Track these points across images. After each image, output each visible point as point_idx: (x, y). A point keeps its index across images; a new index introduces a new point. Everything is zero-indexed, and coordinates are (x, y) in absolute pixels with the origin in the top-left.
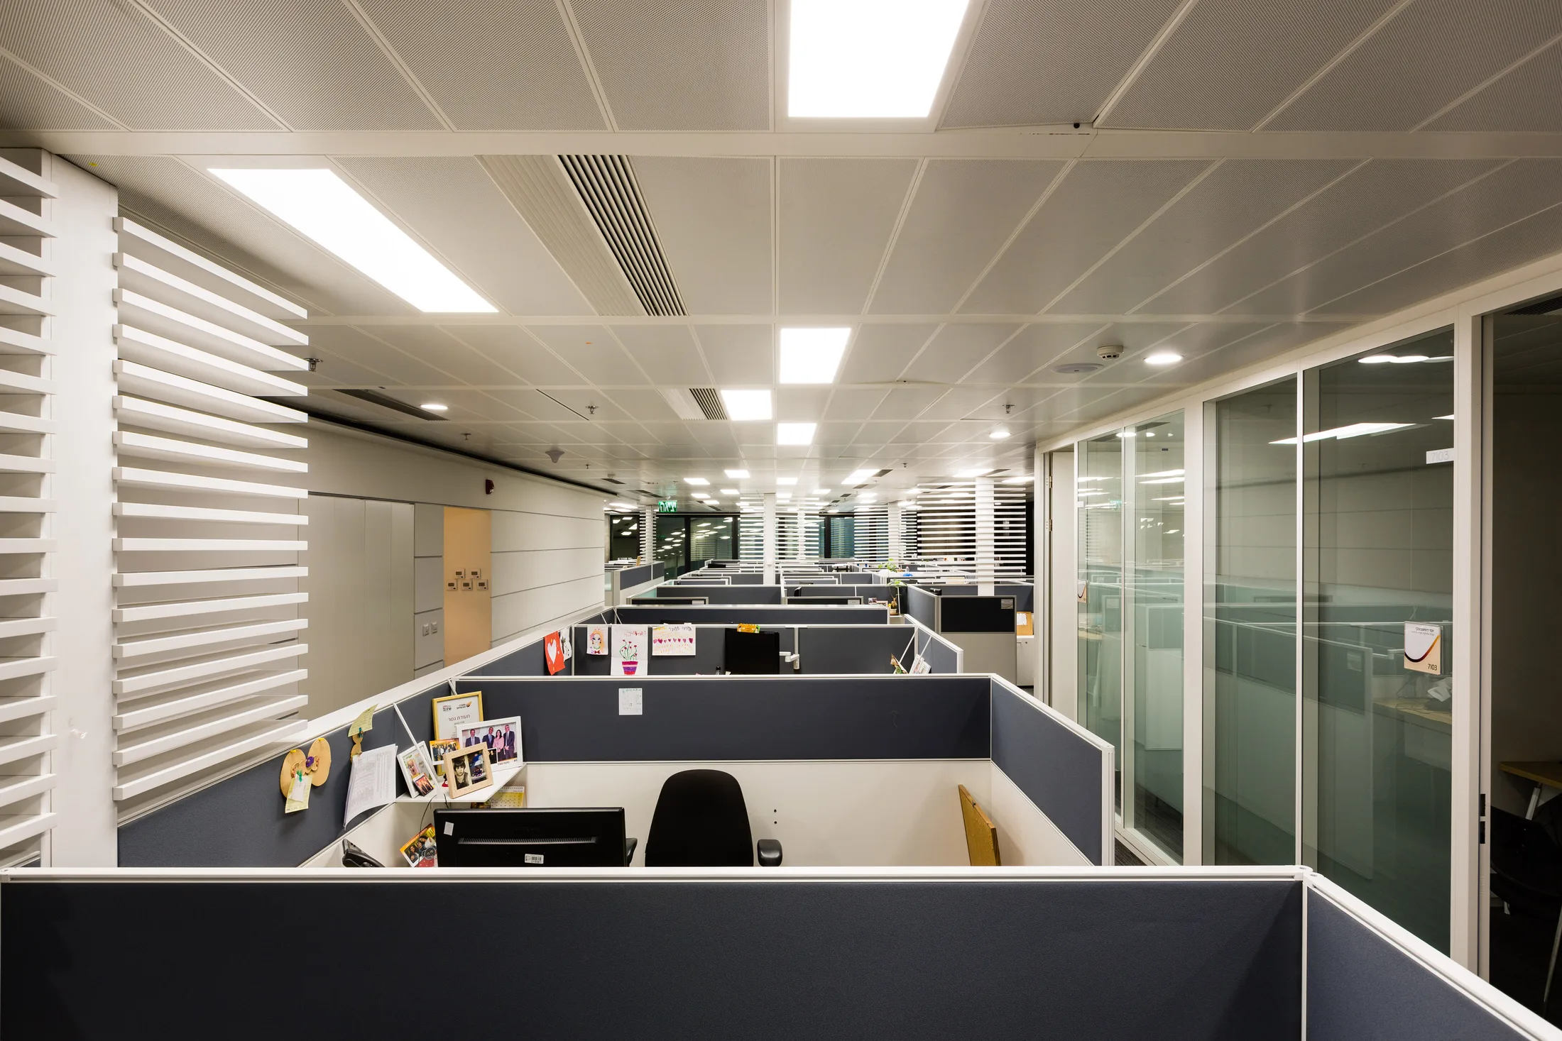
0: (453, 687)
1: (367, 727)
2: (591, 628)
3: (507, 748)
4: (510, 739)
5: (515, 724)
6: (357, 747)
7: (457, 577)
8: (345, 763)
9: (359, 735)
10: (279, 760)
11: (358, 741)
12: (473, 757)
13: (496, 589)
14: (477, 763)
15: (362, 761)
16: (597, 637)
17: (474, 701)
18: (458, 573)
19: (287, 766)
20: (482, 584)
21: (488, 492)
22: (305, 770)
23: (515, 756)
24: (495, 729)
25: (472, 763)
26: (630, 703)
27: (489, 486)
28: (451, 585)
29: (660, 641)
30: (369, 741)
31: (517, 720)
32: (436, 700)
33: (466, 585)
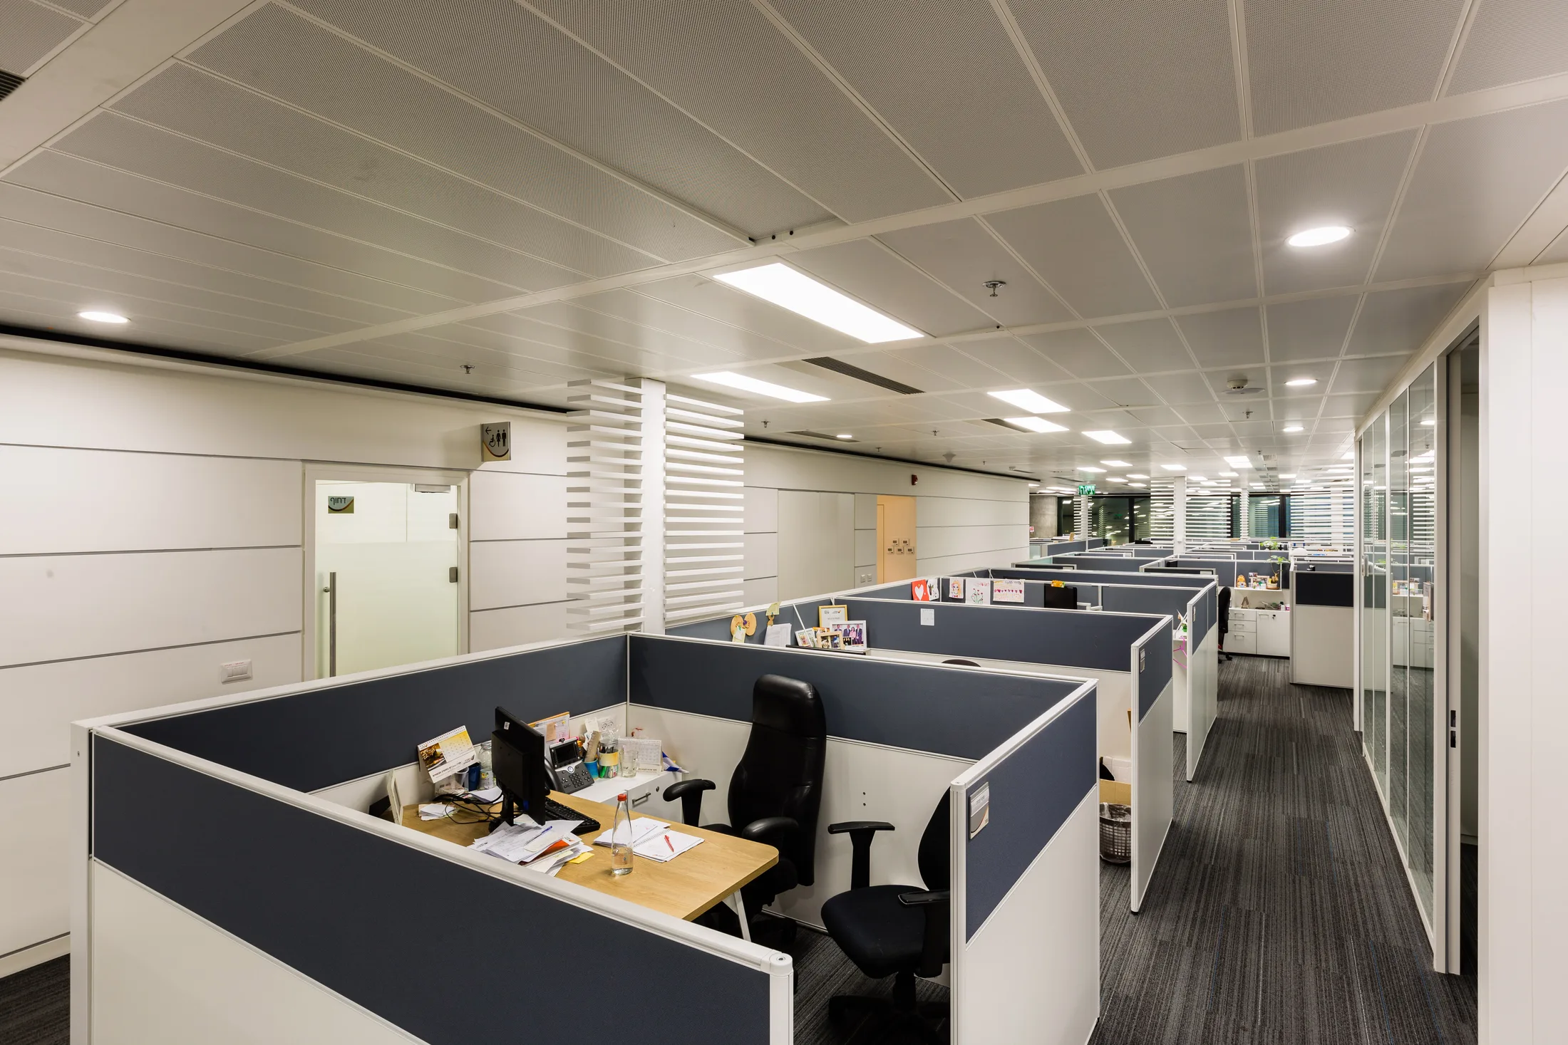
0: (833, 602)
1: (777, 613)
2: (952, 580)
3: (858, 638)
4: (860, 633)
5: (863, 624)
6: (771, 622)
7: (893, 544)
8: (763, 629)
9: (772, 616)
10: (729, 619)
11: (771, 619)
12: (833, 638)
13: (919, 554)
14: (835, 642)
15: (772, 629)
16: (956, 585)
17: (843, 610)
18: (895, 542)
19: (734, 622)
20: (910, 550)
21: (913, 484)
22: (743, 626)
23: (862, 643)
24: (851, 626)
25: (832, 641)
26: (927, 618)
27: (914, 479)
28: (890, 550)
29: (999, 591)
30: (777, 620)
31: (864, 622)
32: (820, 607)
33: (900, 550)
